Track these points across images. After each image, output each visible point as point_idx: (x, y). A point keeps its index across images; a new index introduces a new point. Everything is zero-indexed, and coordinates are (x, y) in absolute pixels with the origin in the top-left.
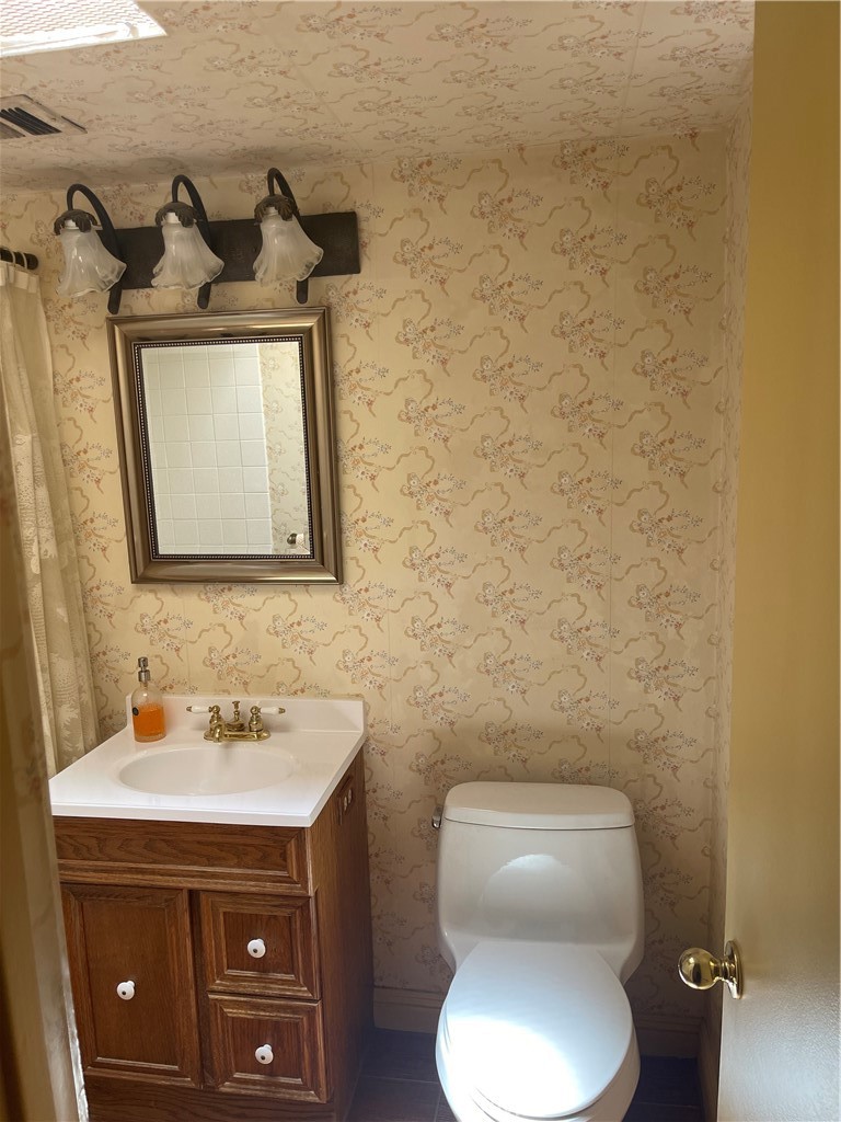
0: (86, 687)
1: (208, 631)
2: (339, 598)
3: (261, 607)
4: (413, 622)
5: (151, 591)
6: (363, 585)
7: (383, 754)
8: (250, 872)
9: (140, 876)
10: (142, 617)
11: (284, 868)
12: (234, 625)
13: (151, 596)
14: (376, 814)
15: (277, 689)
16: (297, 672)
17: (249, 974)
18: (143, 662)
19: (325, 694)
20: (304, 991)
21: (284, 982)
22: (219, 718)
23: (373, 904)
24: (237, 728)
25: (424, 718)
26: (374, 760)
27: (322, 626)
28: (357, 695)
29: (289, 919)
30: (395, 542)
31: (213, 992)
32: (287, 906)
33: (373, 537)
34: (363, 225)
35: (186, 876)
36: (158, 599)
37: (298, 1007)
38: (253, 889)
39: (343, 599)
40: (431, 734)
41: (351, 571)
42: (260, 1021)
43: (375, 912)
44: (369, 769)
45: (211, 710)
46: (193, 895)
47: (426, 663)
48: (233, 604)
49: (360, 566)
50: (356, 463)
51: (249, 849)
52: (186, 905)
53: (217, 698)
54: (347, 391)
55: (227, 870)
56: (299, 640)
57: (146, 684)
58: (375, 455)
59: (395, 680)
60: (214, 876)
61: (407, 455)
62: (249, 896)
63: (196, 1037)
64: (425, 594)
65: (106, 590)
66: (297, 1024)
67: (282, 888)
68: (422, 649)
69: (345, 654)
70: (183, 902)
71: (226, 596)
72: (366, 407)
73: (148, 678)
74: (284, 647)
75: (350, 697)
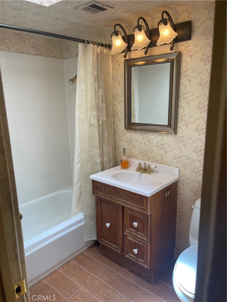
0: (111, 153)
1: (141, 143)
2: (175, 138)
3: (154, 138)
4: (196, 148)
5: (129, 132)
6: (182, 135)
7: (183, 185)
8: (135, 205)
9: (112, 199)
10: (127, 138)
11: (143, 206)
12: (147, 143)
13: (129, 133)
14: (180, 201)
15: (157, 161)
16: (162, 158)
17: (134, 230)
18: (124, 149)
19: (169, 165)
20: (146, 239)
21: (141, 235)
22: (141, 166)
23: (176, 225)
24: (144, 170)
25: (196, 177)
26: (180, 186)
27: (170, 146)
28: (177, 167)
29: (144, 220)
30: (193, 123)
31: (126, 232)
32: (144, 216)
33: (186, 121)
34: (193, 25)
35: (121, 202)
36: (131, 134)
37: (144, 243)
38: (135, 209)
39: (176, 139)
40: (198, 182)
41: (179, 131)
42: (135, 243)
43: (177, 228)
44: (179, 188)
45: (139, 164)
46: (123, 207)
47: (199, 161)
48: (148, 137)
49: (182, 130)
50: (184, 99)
51: (135, 199)
52: (121, 209)
53: (141, 161)
54: (183, 77)
55: (130, 203)
56: (163, 149)
57: (125, 155)
58: (190, 96)
59: (189, 164)
60: (127, 204)
61: (199, 96)
62: (135, 211)
63: (122, 241)
64: (200, 140)
65: (120, 131)
66: (144, 247)
67: (142, 211)
68: (198, 156)
69: (175, 155)
70: (120, 209)
71: (146, 135)
72: (188, 82)
73: (125, 153)
74: (159, 150)
75: (175, 167)
